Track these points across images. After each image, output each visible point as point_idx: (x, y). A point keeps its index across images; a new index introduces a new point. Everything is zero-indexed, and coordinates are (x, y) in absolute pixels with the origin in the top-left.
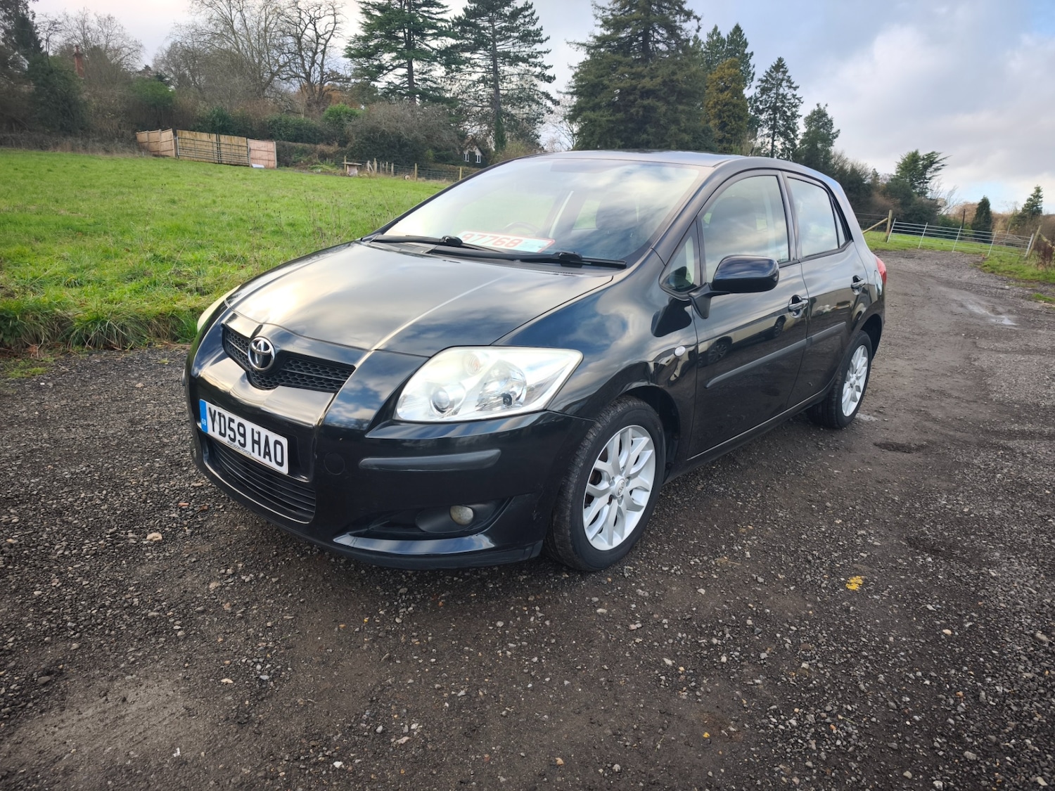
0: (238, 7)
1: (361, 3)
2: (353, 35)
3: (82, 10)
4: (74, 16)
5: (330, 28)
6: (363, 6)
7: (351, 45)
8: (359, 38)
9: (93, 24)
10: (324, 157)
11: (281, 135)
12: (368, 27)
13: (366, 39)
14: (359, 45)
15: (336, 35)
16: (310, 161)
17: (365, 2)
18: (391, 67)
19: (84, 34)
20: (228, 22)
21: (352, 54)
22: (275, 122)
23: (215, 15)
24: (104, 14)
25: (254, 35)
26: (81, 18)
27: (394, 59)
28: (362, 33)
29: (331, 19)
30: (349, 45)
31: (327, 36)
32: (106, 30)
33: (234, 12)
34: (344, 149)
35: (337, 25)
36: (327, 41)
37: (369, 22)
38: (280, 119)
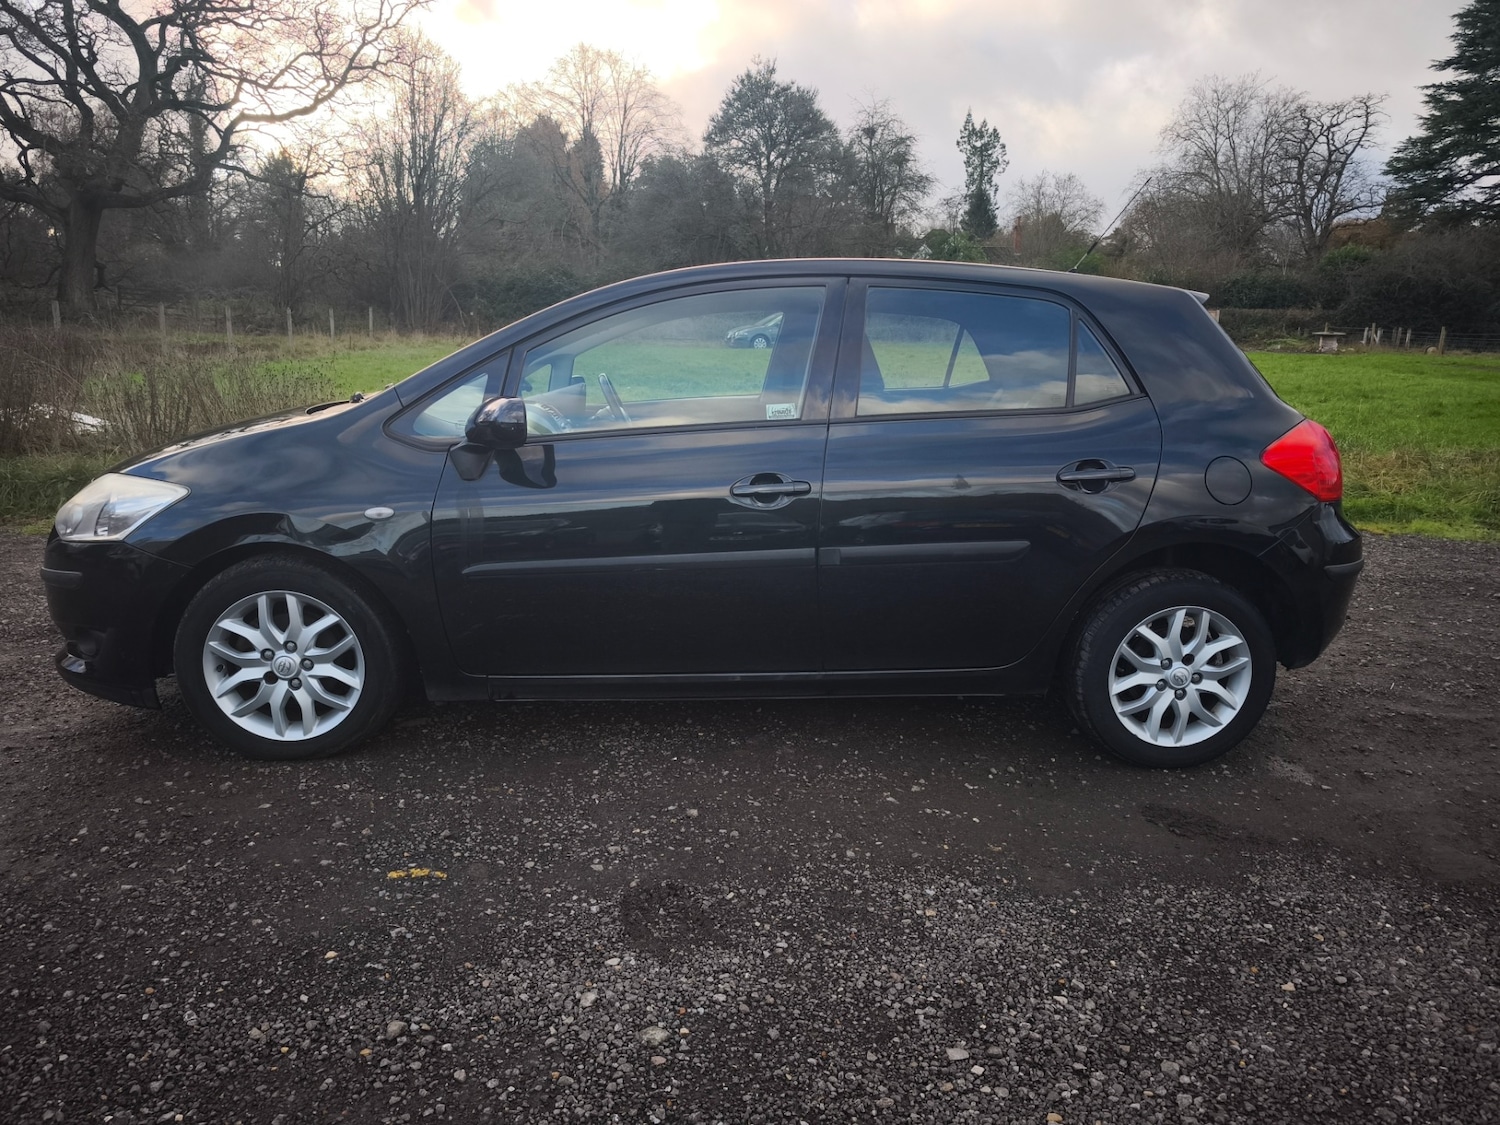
0: (1226, 133)
1: (1427, 87)
2: (1404, 138)
3: (1040, 175)
4: (1031, 182)
5: (1356, 135)
6: (1430, 92)
7: (1400, 155)
8: (1412, 142)
9: (1050, 189)
10: (1293, 326)
11: (1241, 300)
12: (1433, 123)
13: (1426, 142)
14: (1416, 152)
15: (1366, 144)
16: (1269, 335)
17: (1434, 86)
18: (1470, 177)
19: (1038, 202)
20: (1210, 155)
21: (1395, 168)
22: (1235, 283)
23: (1194, 149)
24: (1063, 174)
25: (1243, 166)
26: (1038, 183)
27: (1477, 163)
28: (1422, 133)
29: (1361, 122)
30: (1395, 155)
31: (1349, 148)
32: (1062, 194)
33: (1221, 140)
34: (1331, 312)
35: (1369, 130)
36: (1348, 156)
37: (1438, 113)
38: (1245, 278)
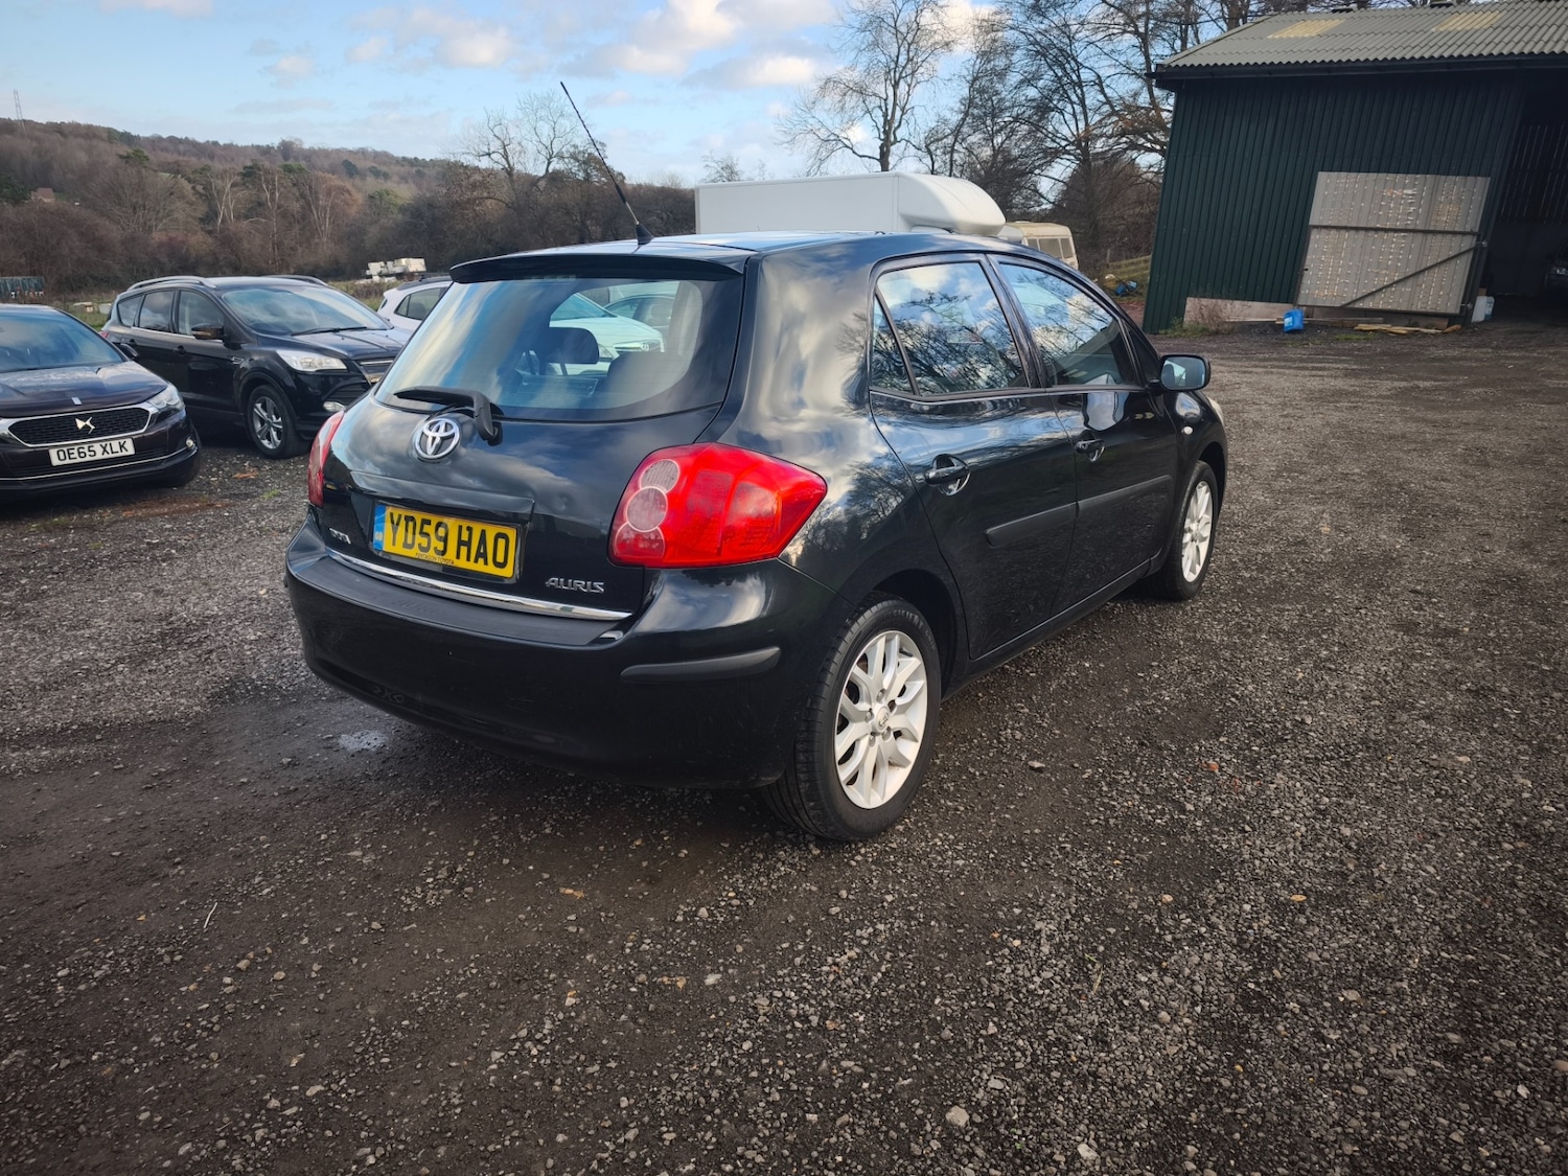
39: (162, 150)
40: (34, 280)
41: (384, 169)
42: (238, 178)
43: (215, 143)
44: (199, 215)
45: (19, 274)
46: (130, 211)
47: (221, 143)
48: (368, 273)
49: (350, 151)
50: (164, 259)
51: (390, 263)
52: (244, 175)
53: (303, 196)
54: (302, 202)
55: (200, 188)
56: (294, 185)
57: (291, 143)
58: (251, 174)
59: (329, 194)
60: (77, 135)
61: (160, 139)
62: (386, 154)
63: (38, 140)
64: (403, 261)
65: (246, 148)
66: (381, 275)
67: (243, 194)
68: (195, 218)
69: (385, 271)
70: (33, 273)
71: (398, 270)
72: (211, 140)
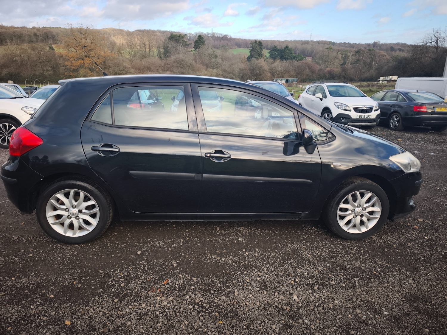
39: (341, 46)
40: (296, 79)
41: (403, 48)
42: (354, 53)
43: (356, 44)
44: (341, 63)
45: (293, 78)
46: (324, 62)
47: (357, 43)
48: (379, 80)
49: (394, 44)
50: (327, 75)
51: (386, 77)
52: (356, 52)
53: (371, 58)
54: (371, 59)
55: (343, 56)
56: (370, 54)
57: (377, 42)
58: (358, 52)
59: (379, 56)
60: (321, 44)
61: (341, 43)
62: (405, 44)
63: (313, 45)
64: (391, 77)
65: (363, 44)
66: (383, 81)
67: (354, 57)
68: (339, 64)
69: (384, 79)
70: (296, 78)
71: (388, 79)
72: (355, 43)
